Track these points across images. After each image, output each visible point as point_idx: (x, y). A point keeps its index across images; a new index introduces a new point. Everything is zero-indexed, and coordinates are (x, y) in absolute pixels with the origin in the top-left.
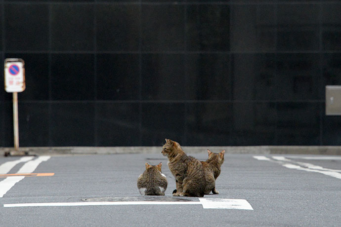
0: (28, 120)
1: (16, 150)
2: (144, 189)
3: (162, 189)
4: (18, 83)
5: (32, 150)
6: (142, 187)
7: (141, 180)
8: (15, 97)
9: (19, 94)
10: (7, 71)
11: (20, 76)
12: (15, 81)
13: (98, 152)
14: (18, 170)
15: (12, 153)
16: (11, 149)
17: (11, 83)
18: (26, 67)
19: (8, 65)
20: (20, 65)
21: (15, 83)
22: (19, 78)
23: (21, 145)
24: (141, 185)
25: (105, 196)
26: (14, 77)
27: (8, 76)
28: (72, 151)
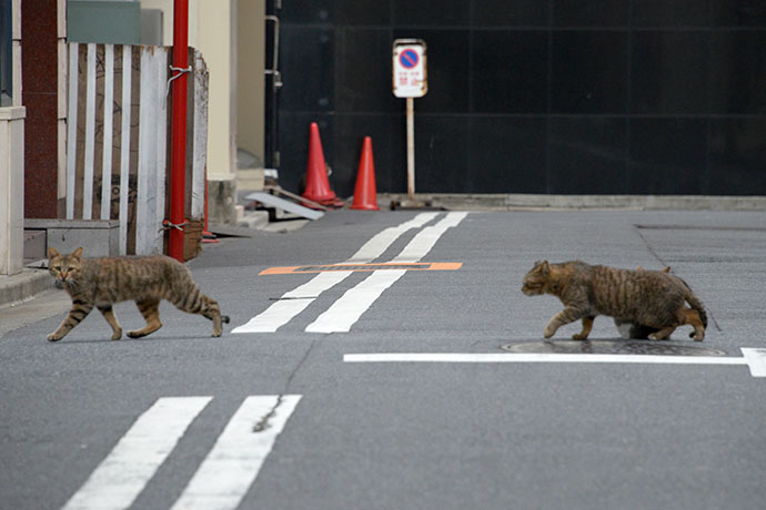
0: (431, 146)
1: (411, 199)
4: (415, 82)
5: (437, 199)
8: (410, 106)
9: (416, 100)
10: (396, 60)
11: (420, 69)
12: (410, 78)
13: (551, 203)
15: (403, 204)
16: (403, 195)
17: (404, 81)
18: (428, 53)
19: (399, 50)
20: (419, 50)
21: (409, 81)
22: (417, 74)
23: (418, 190)
26: (409, 71)
27: (398, 68)
28: (507, 202)
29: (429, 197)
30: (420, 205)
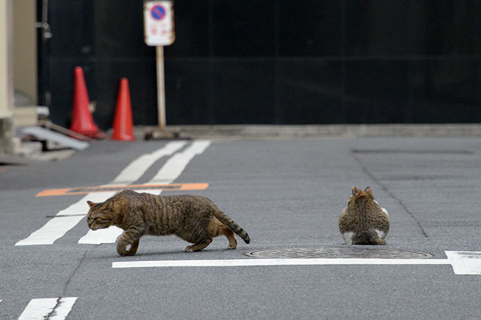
1: (162, 131)
2: (351, 234)
3: (380, 234)
4: (164, 32)
5: (184, 130)
6: (348, 230)
7: (345, 218)
8: (160, 53)
9: (166, 48)
10: (147, 15)
11: (167, 22)
12: (159, 29)
14: (156, 173)
15: (156, 135)
16: (155, 128)
17: (154, 31)
19: (149, 6)
20: (167, 6)
21: (159, 32)
22: (164, 26)
24: (345, 226)
25: (285, 246)
26: (158, 23)
27: (149, 21)
28: (242, 132)
29: (177, 129)
30: (170, 135)
